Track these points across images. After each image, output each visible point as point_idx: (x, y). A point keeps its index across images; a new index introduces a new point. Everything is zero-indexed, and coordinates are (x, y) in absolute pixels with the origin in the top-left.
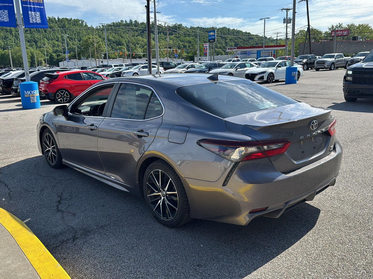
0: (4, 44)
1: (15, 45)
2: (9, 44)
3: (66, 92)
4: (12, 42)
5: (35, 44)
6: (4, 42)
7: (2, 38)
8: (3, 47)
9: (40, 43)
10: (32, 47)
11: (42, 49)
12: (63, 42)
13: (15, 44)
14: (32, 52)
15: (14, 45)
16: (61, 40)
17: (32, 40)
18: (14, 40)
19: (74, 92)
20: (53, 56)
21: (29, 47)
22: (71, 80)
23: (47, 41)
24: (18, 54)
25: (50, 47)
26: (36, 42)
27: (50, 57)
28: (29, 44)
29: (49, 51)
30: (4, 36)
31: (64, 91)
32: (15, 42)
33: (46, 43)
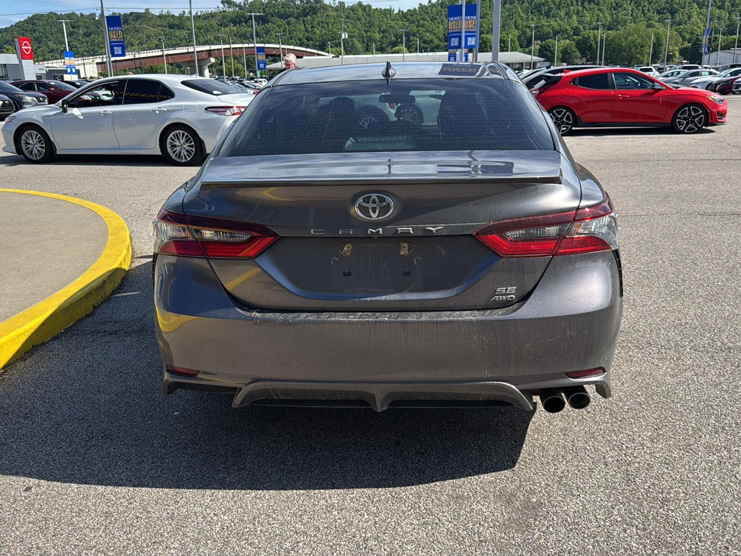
0: (612, 19)
1: (631, 21)
2: (621, 19)
3: (568, 113)
4: (627, 15)
5: (670, 17)
6: (613, 15)
7: (611, 6)
8: (608, 26)
9: (681, 14)
10: (664, 24)
11: (682, 27)
12: (733, 9)
13: (631, 18)
14: (658, 34)
15: (629, 21)
16: (728, 5)
17: (667, 9)
18: (632, 10)
19: (583, 114)
20: (700, 41)
21: (658, 23)
22: (586, 89)
23: (696, 9)
24: (630, 38)
25: (700, 21)
26: (673, 13)
27: (694, 44)
28: (658, 16)
29: (696, 30)
30: (614, 4)
31: (565, 111)
32: (632, 15)
33: (694, 14)
